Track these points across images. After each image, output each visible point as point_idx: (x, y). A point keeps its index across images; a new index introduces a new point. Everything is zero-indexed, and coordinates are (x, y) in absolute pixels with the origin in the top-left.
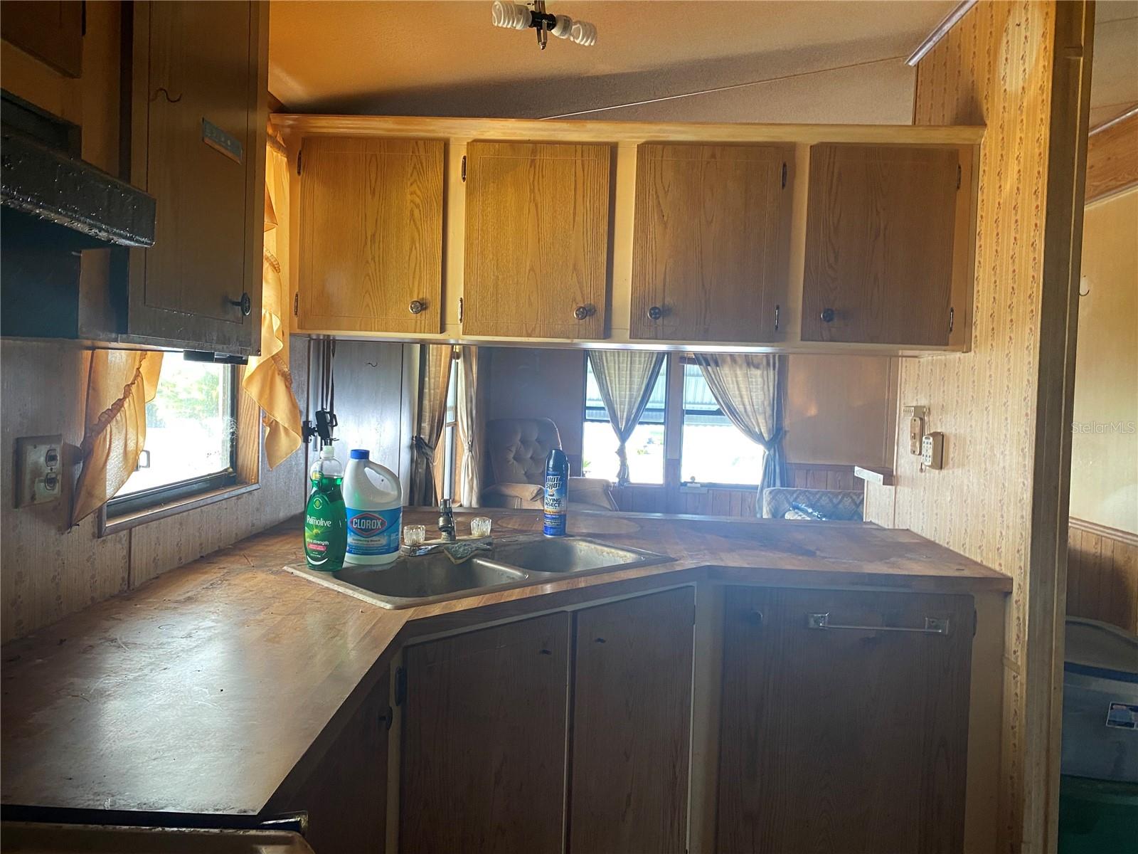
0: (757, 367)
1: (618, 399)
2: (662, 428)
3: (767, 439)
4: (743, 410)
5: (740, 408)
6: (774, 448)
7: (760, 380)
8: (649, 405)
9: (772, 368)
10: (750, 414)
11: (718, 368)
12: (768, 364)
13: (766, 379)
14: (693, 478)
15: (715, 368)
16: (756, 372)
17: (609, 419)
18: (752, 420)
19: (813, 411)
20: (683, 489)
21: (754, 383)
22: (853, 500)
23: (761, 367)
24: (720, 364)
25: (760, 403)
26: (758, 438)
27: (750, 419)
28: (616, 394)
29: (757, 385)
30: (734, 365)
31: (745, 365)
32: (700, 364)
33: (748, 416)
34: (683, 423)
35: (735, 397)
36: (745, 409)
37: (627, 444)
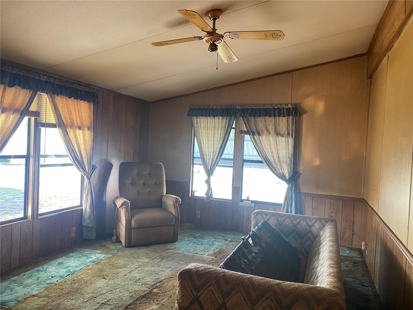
0: (282, 136)
1: (207, 153)
2: (231, 169)
3: (287, 178)
4: (273, 161)
5: (271, 160)
6: (292, 184)
7: (284, 143)
8: (223, 156)
9: (291, 137)
10: (277, 163)
11: (260, 137)
12: (288, 134)
13: (287, 144)
14: (248, 197)
15: (258, 136)
16: (282, 139)
17: (201, 163)
18: (278, 166)
19: (317, 162)
20: (241, 204)
21: (280, 145)
22: (307, 223)
23: (285, 136)
24: (261, 135)
25: (284, 157)
26: (282, 177)
27: (277, 166)
28: (205, 150)
29: (283, 146)
30: (268, 135)
31: (274, 135)
32: (250, 135)
33: (276, 164)
34: (243, 166)
35: (269, 153)
36: (274, 160)
37: (211, 177)
